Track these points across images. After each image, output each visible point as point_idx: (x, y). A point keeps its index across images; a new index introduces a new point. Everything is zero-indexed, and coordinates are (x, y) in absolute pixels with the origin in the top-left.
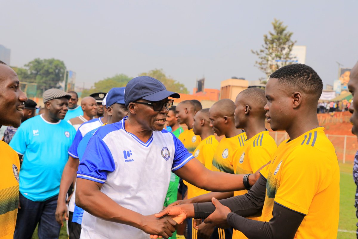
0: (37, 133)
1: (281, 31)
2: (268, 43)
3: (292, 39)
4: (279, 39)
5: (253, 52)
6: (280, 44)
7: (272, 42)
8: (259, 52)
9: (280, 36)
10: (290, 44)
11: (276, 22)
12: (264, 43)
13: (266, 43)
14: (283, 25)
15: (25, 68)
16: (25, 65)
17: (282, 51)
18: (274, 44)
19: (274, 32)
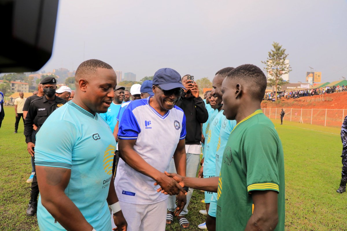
0: (110, 111)
1: (278, 49)
2: (271, 56)
3: (286, 53)
4: (277, 54)
5: (263, 62)
6: (278, 56)
7: (274, 55)
8: (266, 62)
9: (278, 52)
10: (285, 56)
11: (275, 44)
12: (268, 56)
13: (270, 57)
14: (280, 45)
15: (141, 82)
16: (141, 80)
17: (279, 60)
18: (275, 57)
19: (274, 50)
